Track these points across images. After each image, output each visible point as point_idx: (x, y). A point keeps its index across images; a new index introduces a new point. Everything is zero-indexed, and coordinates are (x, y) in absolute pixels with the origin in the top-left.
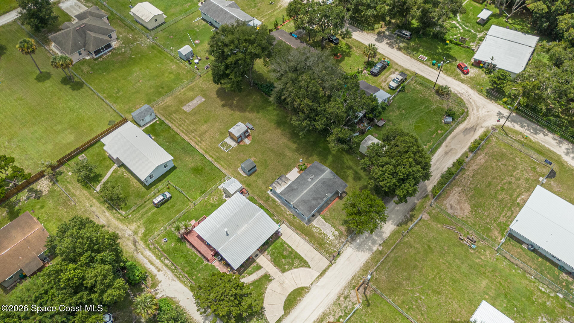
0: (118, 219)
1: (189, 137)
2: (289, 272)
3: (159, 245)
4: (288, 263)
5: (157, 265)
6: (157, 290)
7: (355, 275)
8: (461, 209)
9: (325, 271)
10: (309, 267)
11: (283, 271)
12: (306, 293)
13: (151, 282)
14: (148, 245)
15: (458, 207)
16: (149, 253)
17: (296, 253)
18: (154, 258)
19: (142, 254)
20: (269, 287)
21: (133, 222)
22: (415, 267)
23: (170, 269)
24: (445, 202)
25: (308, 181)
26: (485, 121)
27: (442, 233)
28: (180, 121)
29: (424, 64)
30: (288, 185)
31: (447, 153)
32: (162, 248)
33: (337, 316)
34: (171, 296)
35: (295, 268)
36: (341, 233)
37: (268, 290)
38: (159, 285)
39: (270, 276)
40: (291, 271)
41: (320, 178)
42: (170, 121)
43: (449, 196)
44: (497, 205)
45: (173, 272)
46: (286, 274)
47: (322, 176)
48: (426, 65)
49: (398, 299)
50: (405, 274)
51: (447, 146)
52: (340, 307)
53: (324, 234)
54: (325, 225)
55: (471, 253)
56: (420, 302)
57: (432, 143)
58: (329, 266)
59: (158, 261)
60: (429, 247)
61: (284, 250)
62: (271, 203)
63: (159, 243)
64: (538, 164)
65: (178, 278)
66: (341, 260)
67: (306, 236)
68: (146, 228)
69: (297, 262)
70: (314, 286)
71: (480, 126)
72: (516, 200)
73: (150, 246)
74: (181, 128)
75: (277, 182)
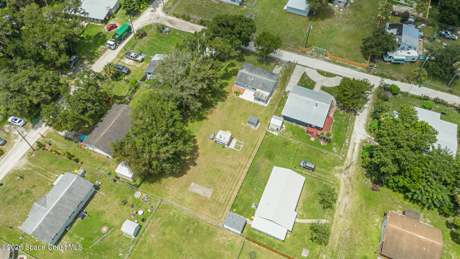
4: (309, 82)
5: (353, 146)
6: (366, 139)
7: (298, 54)
9: (303, 66)
10: (305, 72)
11: (314, 83)
12: (320, 70)
13: (364, 144)
14: (344, 158)
17: (301, 80)
18: (349, 150)
20: (328, 86)
21: (334, 177)
25: (254, 80)
28: (226, 192)
33: (323, 56)
35: (309, 78)
36: (276, 64)
37: (330, 86)
38: (363, 139)
39: (321, 88)
40: (312, 79)
42: (229, 201)
45: (351, 135)
46: (315, 81)
47: (246, 73)
51: (188, 30)
52: (318, 56)
53: (281, 71)
54: (274, 72)
55: (259, 16)
58: (299, 65)
59: (350, 147)
63: (339, 152)
65: (352, 131)
66: (292, 61)
67: (287, 79)
68: (334, 166)
69: (306, 78)
71: (166, 18)
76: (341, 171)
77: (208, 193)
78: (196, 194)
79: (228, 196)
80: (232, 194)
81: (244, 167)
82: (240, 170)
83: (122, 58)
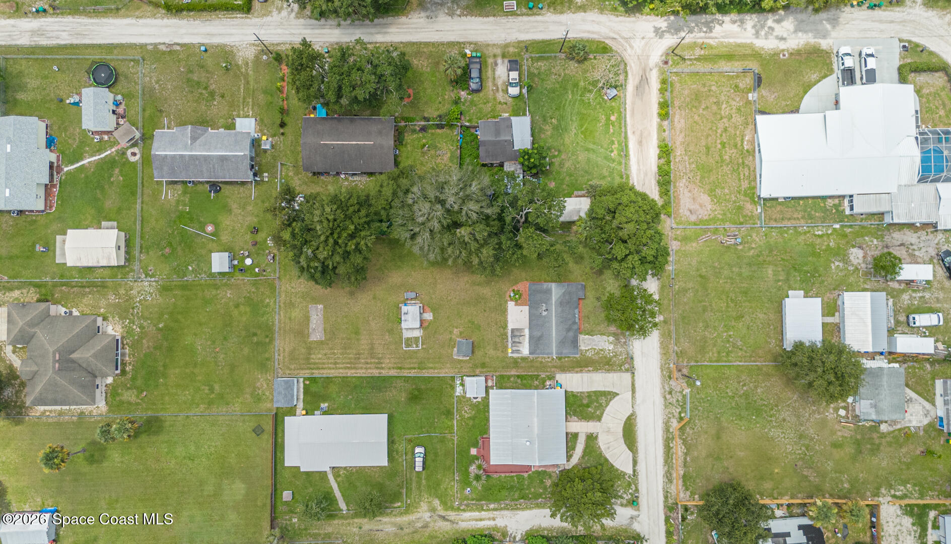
0: (401, 514)
1: (361, 368)
2: (605, 415)
3: (468, 499)
4: (597, 408)
5: (488, 517)
6: (511, 534)
7: (661, 366)
8: (701, 206)
9: (633, 385)
10: (618, 394)
11: (599, 419)
12: (635, 419)
13: (499, 534)
14: (458, 509)
15: (698, 207)
16: (467, 515)
17: (595, 392)
18: (477, 513)
19: (463, 521)
20: (601, 444)
21: (418, 503)
22: (704, 310)
23: (501, 509)
24: (681, 211)
25: (545, 317)
26: (648, 57)
27: (702, 250)
28: (329, 358)
29: (519, 15)
30: (527, 336)
31: (640, 143)
32: (473, 500)
33: (677, 415)
34: (528, 528)
35: (606, 406)
36: (615, 335)
37: (602, 447)
38: (508, 529)
39: (592, 434)
40: (605, 412)
41: (554, 302)
42: (318, 368)
43: (679, 199)
44: (729, 170)
45: (508, 509)
46: (603, 419)
47: (553, 298)
48: (522, 15)
49: (713, 354)
50: (701, 325)
51: (634, 133)
52: (673, 405)
53: (602, 350)
54: (593, 340)
55: (741, 250)
56: (731, 340)
57: (616, 143)
58: (633, 377)
59: (483, 513)
60: (701, 276)
61: (581, 400)
63: (467, 498)
64: (737, 77)
65: (518, 509)
66: (638, 362)
67: (587, 367)
68: (437, 497)
69: (603, 400)
70: (636, 408)
71: (648, 70)
72: (743, 148)
73: (462, 508)
74: (341, 366)
76: (433, 510)
77: (316, 334)
78: (307, 319)
79: (324, 364)
80: (330, 369)
81: (379, 366)
82: (371, 363)
83: (504, 56)
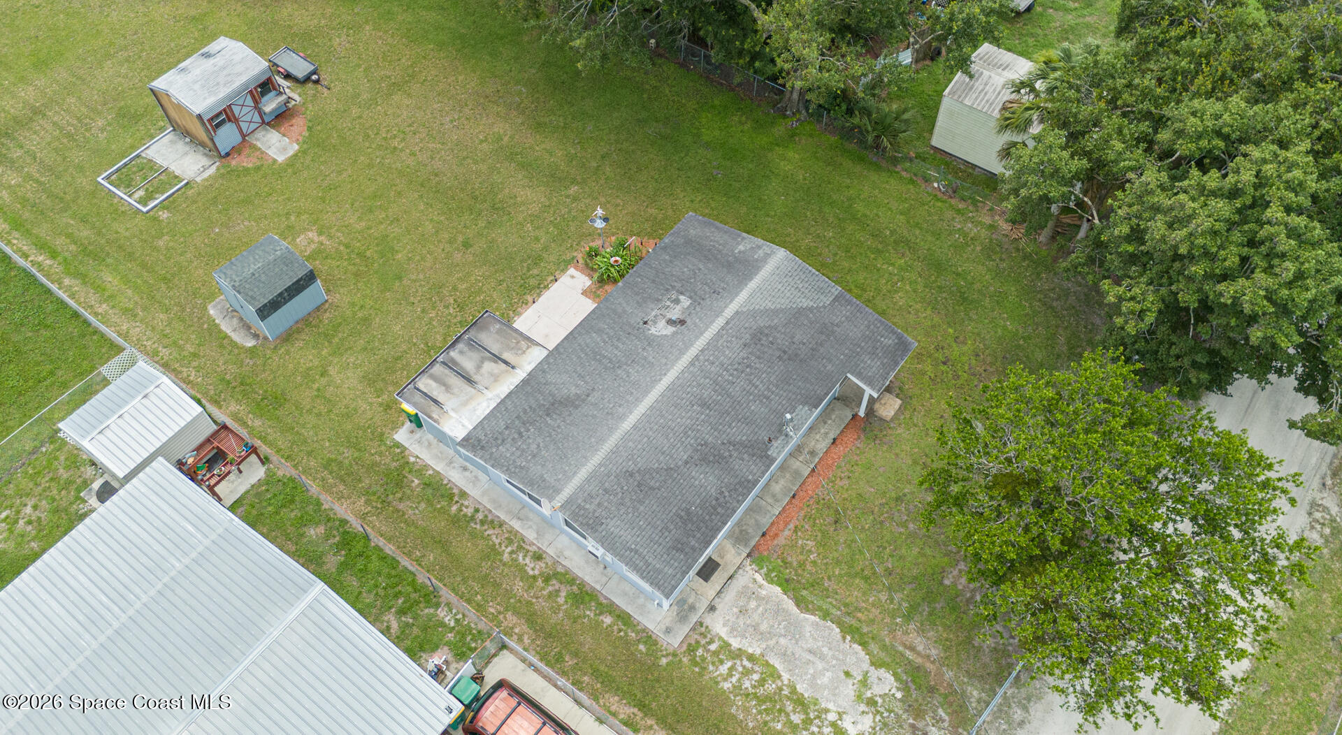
25: (651, 341)
30: (520, 375)
41: (729, 312)
47: (743, 295)
62: (414, 510)
75: (451, 365)
